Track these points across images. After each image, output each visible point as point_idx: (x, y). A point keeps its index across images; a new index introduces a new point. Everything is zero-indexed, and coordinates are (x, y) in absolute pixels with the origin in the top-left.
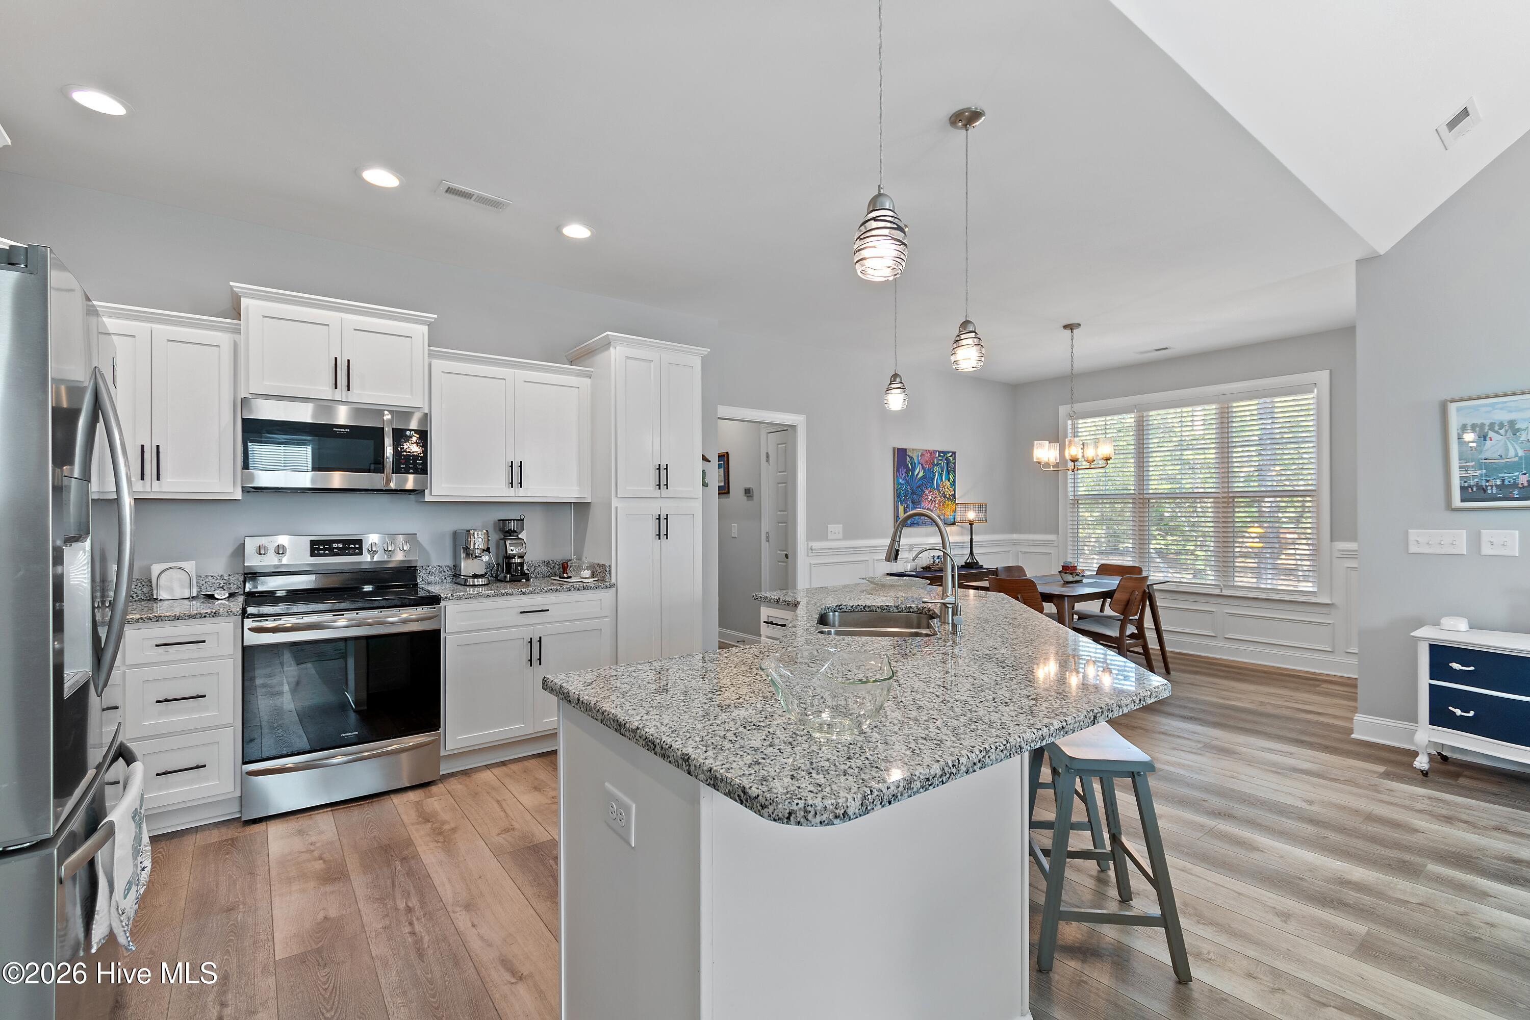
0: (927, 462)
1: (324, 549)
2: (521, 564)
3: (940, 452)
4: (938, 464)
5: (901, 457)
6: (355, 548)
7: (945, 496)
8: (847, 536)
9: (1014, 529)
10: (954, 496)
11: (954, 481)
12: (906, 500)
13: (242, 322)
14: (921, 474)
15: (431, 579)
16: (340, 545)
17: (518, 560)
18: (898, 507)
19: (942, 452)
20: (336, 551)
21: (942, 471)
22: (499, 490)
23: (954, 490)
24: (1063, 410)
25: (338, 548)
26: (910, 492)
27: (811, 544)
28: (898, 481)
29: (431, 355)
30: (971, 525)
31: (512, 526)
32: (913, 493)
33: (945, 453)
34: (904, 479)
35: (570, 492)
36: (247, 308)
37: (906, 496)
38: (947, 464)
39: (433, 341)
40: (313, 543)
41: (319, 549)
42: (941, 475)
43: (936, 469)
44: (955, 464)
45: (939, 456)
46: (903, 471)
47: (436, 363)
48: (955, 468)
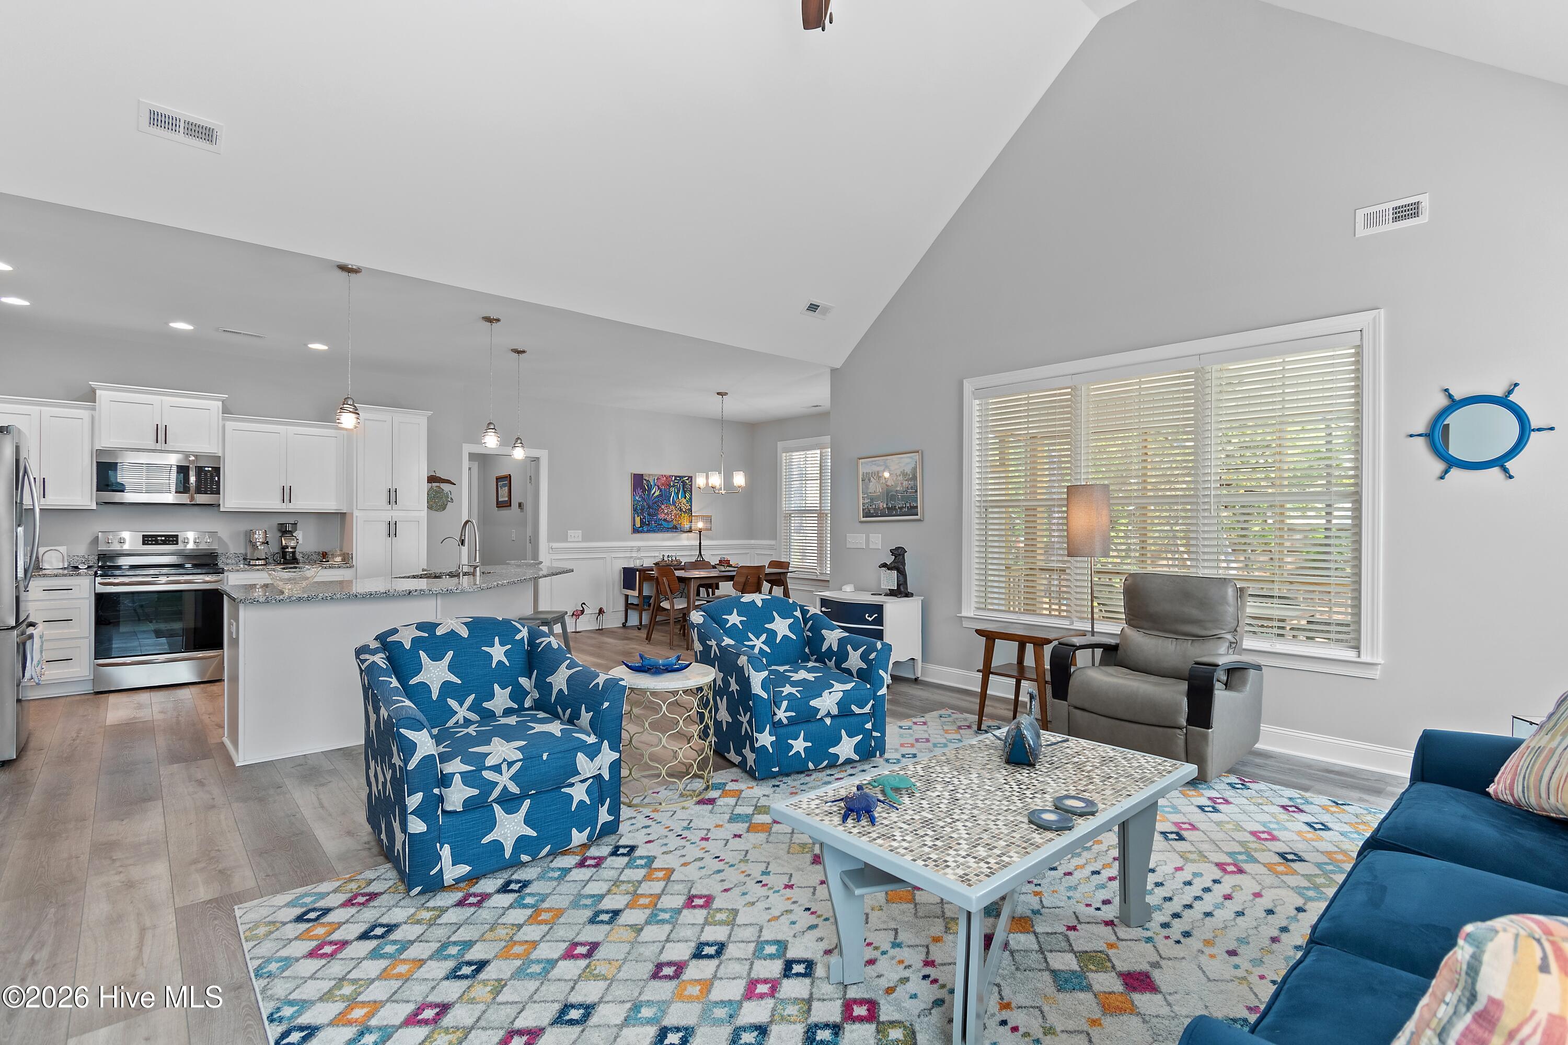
0: (663, 484)
1: (152, 541)
2: (294, 553)
3: (676, 477)
4: (674, 486)
5: (638, 481)
6: (173, 541)
7: (681, 510)
8: (585, 539)
9: (751, 537)
10: (690, 510)
11: (691, 498)
12: (642, 513)
13: (97, 404)
14: (657, 493)
15: (229, 561)
16: (163, 538)
17: (290, 550)
18: (634, 518)
19: (679, 477)
20: (160, 542)
21: (679, 491)
22: (274, 504)
23: (691, 506)
24: (780, 445)
25: (161, 540)
26: (646, 507)
27: (551, 544)
28: (634, 498)
29: (224, 419)
30: (700, 532)
31: (289, 528)
32: (649, 507)
33: (681, 477)
34: (640, 496)
35: (330, 505)
36: (100, 396)
37: (642, 510)
38: (684, 486)
39: (225, 410)
40: (144, 536)
41: (148, 541)
42: (677, 494)
43: (672, 489)
44: (691, 485)
45: (675, 479)
46: (640, 492)
47: (228, 424)
48: (691, 489)
